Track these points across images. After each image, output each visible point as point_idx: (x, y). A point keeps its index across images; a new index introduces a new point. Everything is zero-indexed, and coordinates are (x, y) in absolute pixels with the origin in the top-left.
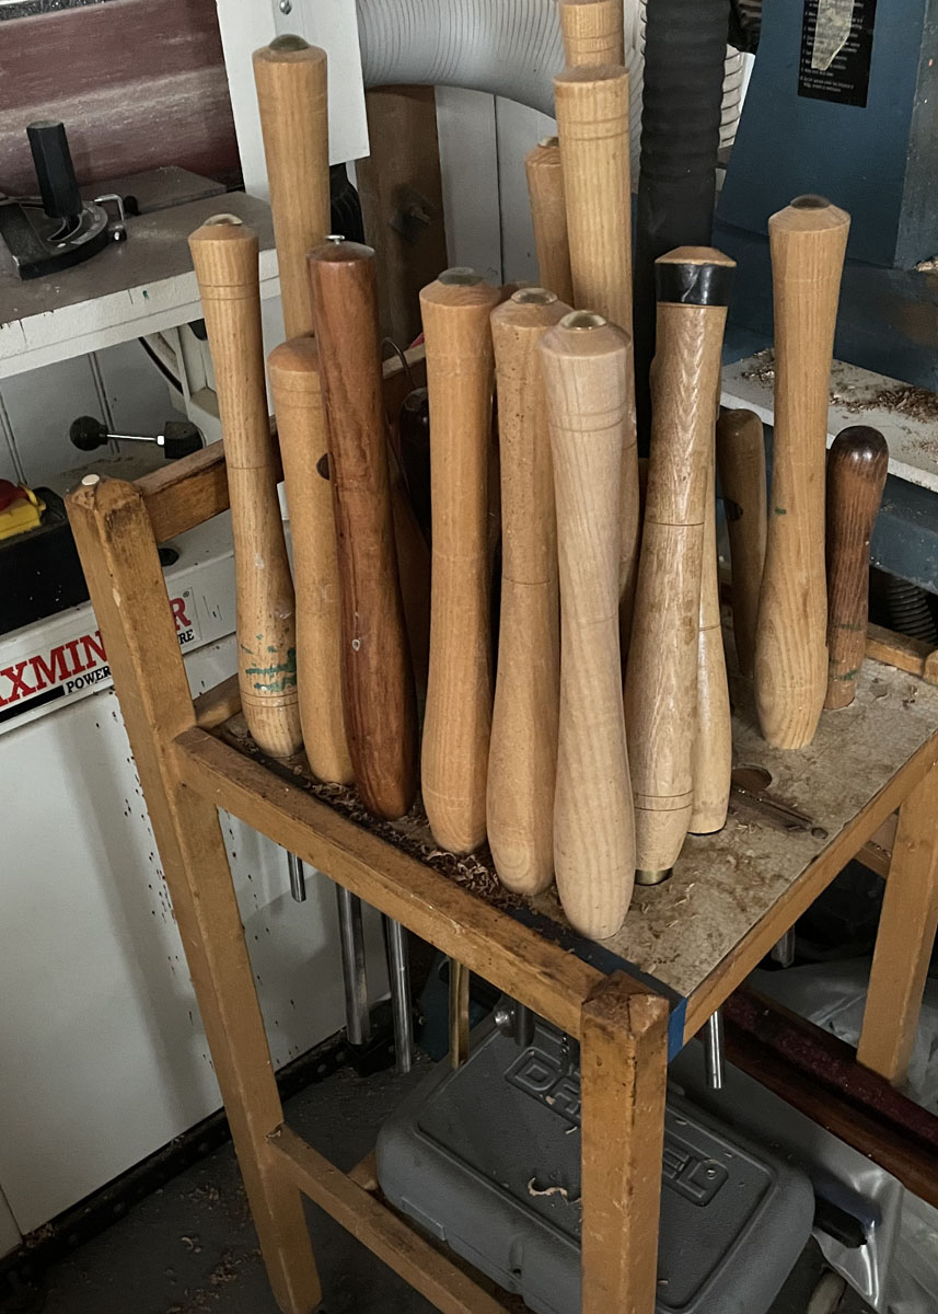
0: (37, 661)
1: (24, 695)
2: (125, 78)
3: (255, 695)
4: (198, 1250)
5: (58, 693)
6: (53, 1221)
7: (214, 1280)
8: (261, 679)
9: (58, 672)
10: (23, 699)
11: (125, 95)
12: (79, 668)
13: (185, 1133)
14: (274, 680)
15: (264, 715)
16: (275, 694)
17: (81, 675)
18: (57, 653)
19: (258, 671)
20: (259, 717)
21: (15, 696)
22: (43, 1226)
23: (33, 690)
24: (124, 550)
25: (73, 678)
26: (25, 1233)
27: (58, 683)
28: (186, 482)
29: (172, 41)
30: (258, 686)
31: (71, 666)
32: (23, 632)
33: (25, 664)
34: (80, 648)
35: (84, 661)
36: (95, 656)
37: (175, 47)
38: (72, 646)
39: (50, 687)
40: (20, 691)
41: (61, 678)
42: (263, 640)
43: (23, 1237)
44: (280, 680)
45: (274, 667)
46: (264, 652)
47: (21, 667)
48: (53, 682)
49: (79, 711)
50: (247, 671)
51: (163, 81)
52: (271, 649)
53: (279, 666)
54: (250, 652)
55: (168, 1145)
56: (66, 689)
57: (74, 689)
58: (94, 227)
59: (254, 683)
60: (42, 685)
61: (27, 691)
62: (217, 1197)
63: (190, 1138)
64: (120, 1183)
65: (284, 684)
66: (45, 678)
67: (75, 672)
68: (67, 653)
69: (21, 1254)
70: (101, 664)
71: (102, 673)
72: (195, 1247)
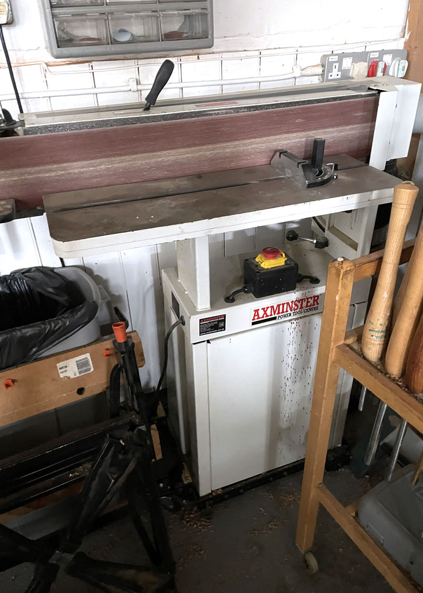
0: (272, 307)
1: (266, 317)
2: (338, 125)
3: (370, 339)
4: (265, 514)
5: (275, 318)
6: (223, 488)
7: (270, 526)
8: (374, 333)
9: (277, 312)
10: (265, 318)
11: (336, 130)
12: (283, 312)
13: (267, 472)
14: (379, 335)
15: (371, 346)
16: (378, 340)
17: (283, 314)
18: (279, 306)
19: (374, 331)
20: (369, 346)
21: (263, 317)
22: (219, 489)
23: (268, 316)
24: (345, 283)
25: (280, 315)
26: (213, 490)
27: (276, 315)
28: (367, 264)
29: (357, 114)
30: (372, 336)
31: (281, 311)
32: (271, 297)
33: (269, 307)
34: (285, 305)
35: (285, 310)
36: (289, 309)
37: (357, 116)
38: (283, 304)
39: (273, 316)
40: (265, 315)
41: (277, 314)
42: (379, 321)
43: (212, 491)
44: (381, 336)
45: (380, 331)
46: (378, 325)
47: (268, 308)
48: (275, 314)
49: (279, 326)
50: (369, 330)
51: (349, 127)
52: (381, 325)
53: (382, 331)
54: (373, 324)
55: (260, 474)
56: (277, 318)
57: (280, 318)
58: (328, 173)
59: (371, 334)
60: (271, 315)
61: (267, 316)
62: (273, 497)
63: (268, 474)
64: (244, 482)
65: (382, 337)
66: (273, 313)
67: (282, 313)
68: (281, 306)
69: (211, 496)
70: (289, 312)
71: (289, 315)
72: (264, 512)
